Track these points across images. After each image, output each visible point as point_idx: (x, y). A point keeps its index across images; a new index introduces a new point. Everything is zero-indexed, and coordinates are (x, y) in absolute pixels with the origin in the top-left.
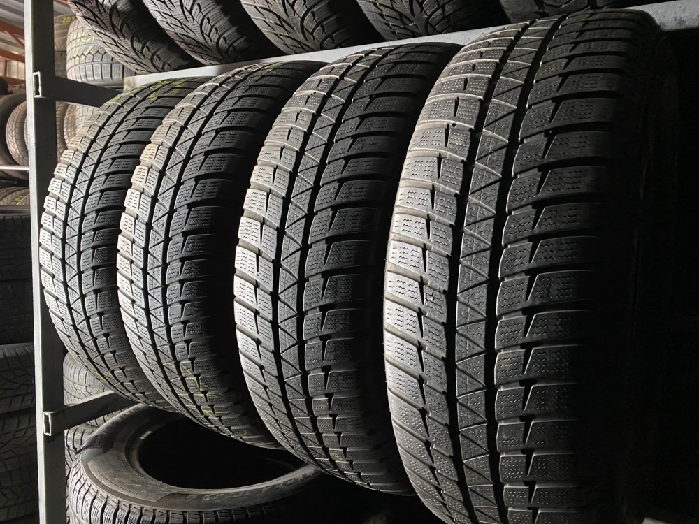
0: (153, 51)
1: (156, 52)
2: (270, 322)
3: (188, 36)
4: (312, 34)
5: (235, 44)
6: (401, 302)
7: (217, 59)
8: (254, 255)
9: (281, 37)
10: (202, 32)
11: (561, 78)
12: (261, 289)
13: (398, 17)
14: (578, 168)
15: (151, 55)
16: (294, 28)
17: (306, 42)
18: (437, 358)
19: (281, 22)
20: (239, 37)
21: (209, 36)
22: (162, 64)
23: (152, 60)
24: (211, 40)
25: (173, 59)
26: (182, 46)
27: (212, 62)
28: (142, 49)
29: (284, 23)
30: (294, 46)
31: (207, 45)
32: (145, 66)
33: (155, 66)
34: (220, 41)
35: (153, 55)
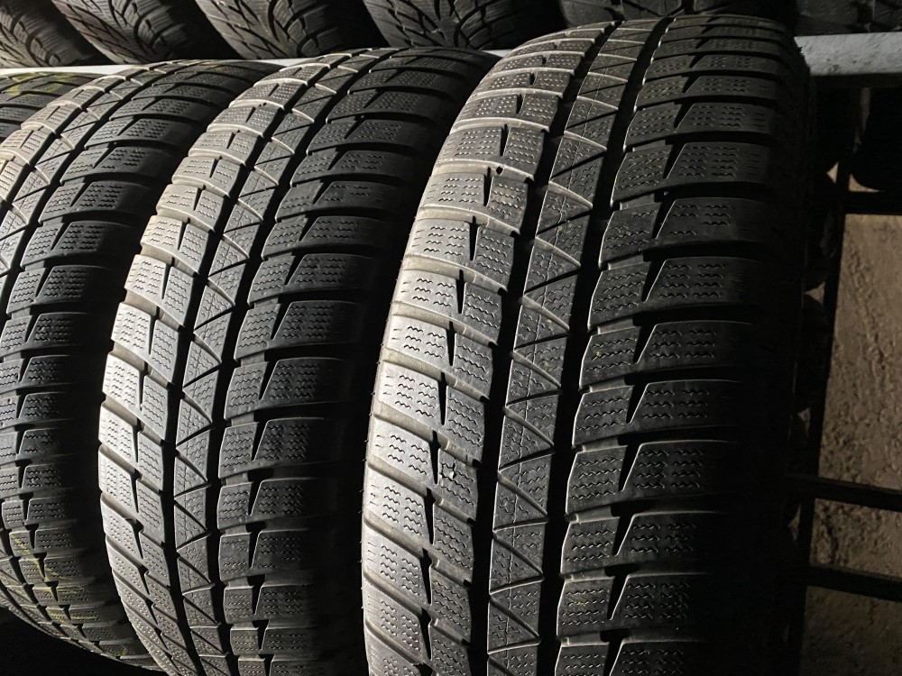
0: (30, 31)
1: (36, 32)
2: (160, 493)
3: (88, 12)
4: (285, 30)
5: (165, 34)
6: (396, 475)
7: (134, 54)
8: (137, 373)
9: (238, 30)
10: (112, 9)
11: (679, 106)
12: (144, 434)
13: (417, 18)
14: (713, 259)
15: (26, 37)
16: (259, 17)
17: (275, 43)
18: (456, 581)
19: (239, 7)
20: (171, 22)
21: (122, 15)
22: (45, 54)
23: (28, 46)
24: (126, 23)
25: (64, 48)
26: (79, 27)
27: (127, 59)
28: (13, 26)
29: (243, 9)
30: (257, 47)
31: (119, 30)
32: (18, 56)
33: (33, 56)
34: (141, 27)
35: (31, 38)
